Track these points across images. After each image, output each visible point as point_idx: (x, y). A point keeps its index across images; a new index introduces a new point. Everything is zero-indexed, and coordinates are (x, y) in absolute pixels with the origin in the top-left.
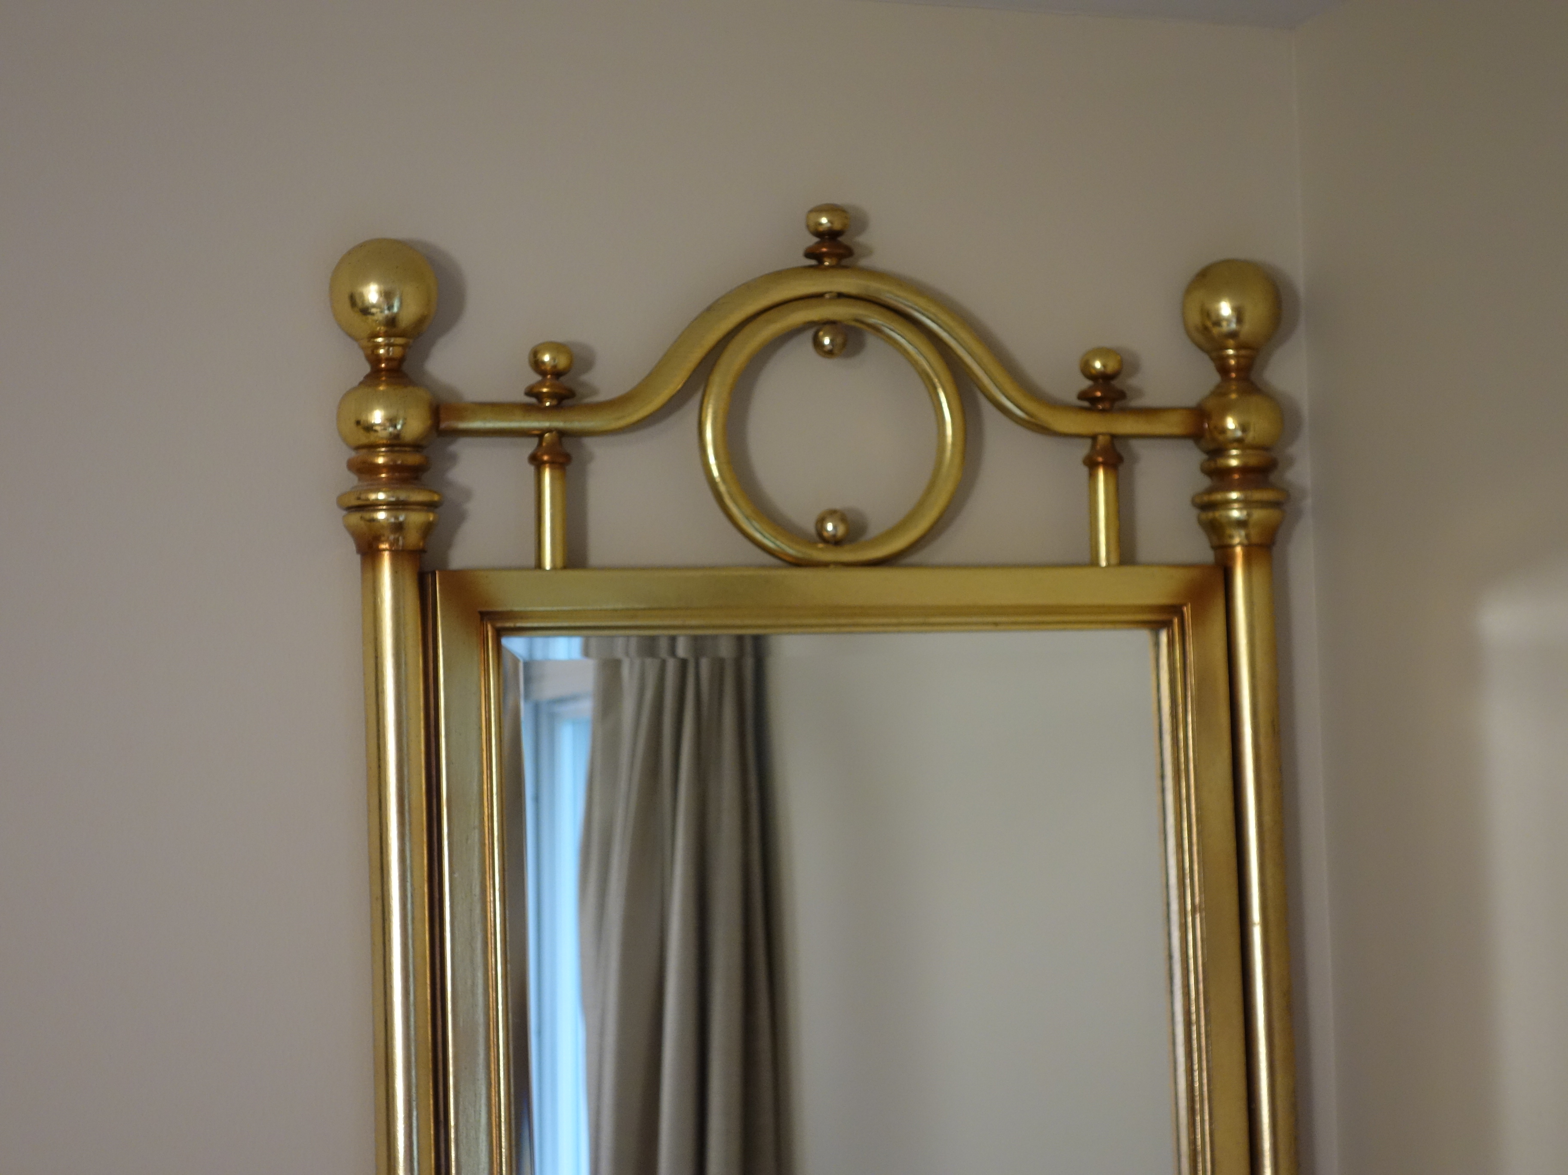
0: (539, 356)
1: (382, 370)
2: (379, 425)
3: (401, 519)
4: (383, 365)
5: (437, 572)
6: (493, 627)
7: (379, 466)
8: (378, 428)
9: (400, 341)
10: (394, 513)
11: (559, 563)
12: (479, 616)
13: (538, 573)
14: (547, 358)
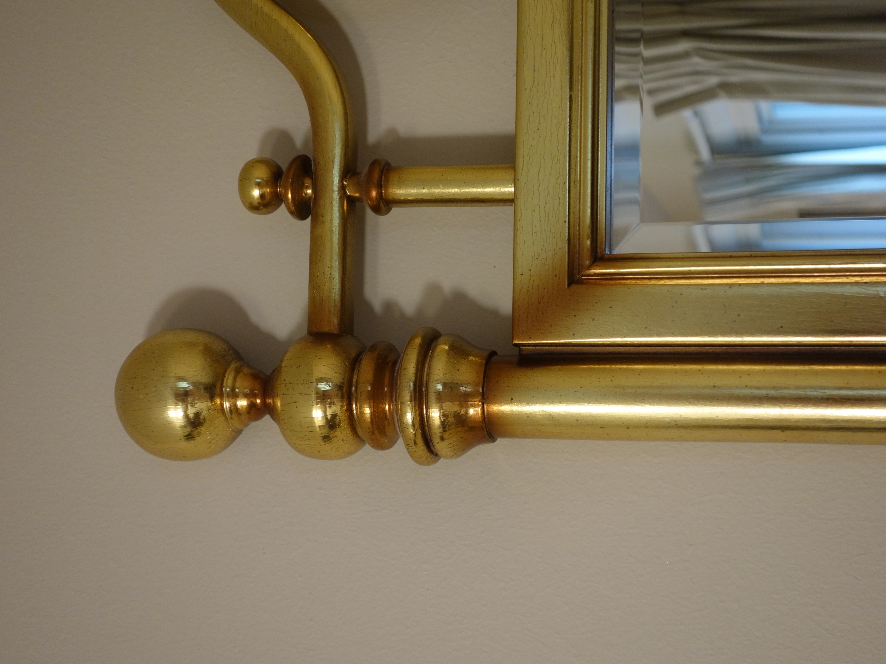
0: (255, 203)
1: (264, 403)
2: (325, 412)
3: (440, 387)
4: (258, 401)
5: (516, 342)
6: (590, 267)
7: (372, 414)
8: (329, 412)
9: (229, 380)
10: (432, 397)
11: (509, 175)
12: (574, 287)
13: (521, 203)
14: (256, 193)
